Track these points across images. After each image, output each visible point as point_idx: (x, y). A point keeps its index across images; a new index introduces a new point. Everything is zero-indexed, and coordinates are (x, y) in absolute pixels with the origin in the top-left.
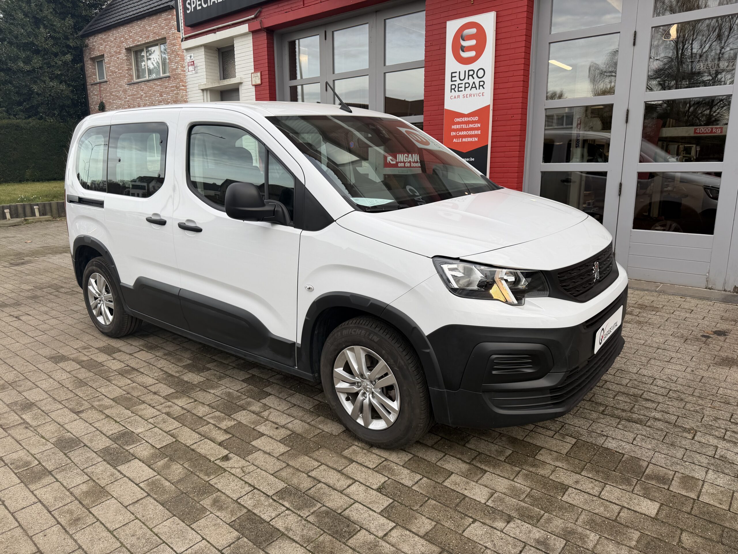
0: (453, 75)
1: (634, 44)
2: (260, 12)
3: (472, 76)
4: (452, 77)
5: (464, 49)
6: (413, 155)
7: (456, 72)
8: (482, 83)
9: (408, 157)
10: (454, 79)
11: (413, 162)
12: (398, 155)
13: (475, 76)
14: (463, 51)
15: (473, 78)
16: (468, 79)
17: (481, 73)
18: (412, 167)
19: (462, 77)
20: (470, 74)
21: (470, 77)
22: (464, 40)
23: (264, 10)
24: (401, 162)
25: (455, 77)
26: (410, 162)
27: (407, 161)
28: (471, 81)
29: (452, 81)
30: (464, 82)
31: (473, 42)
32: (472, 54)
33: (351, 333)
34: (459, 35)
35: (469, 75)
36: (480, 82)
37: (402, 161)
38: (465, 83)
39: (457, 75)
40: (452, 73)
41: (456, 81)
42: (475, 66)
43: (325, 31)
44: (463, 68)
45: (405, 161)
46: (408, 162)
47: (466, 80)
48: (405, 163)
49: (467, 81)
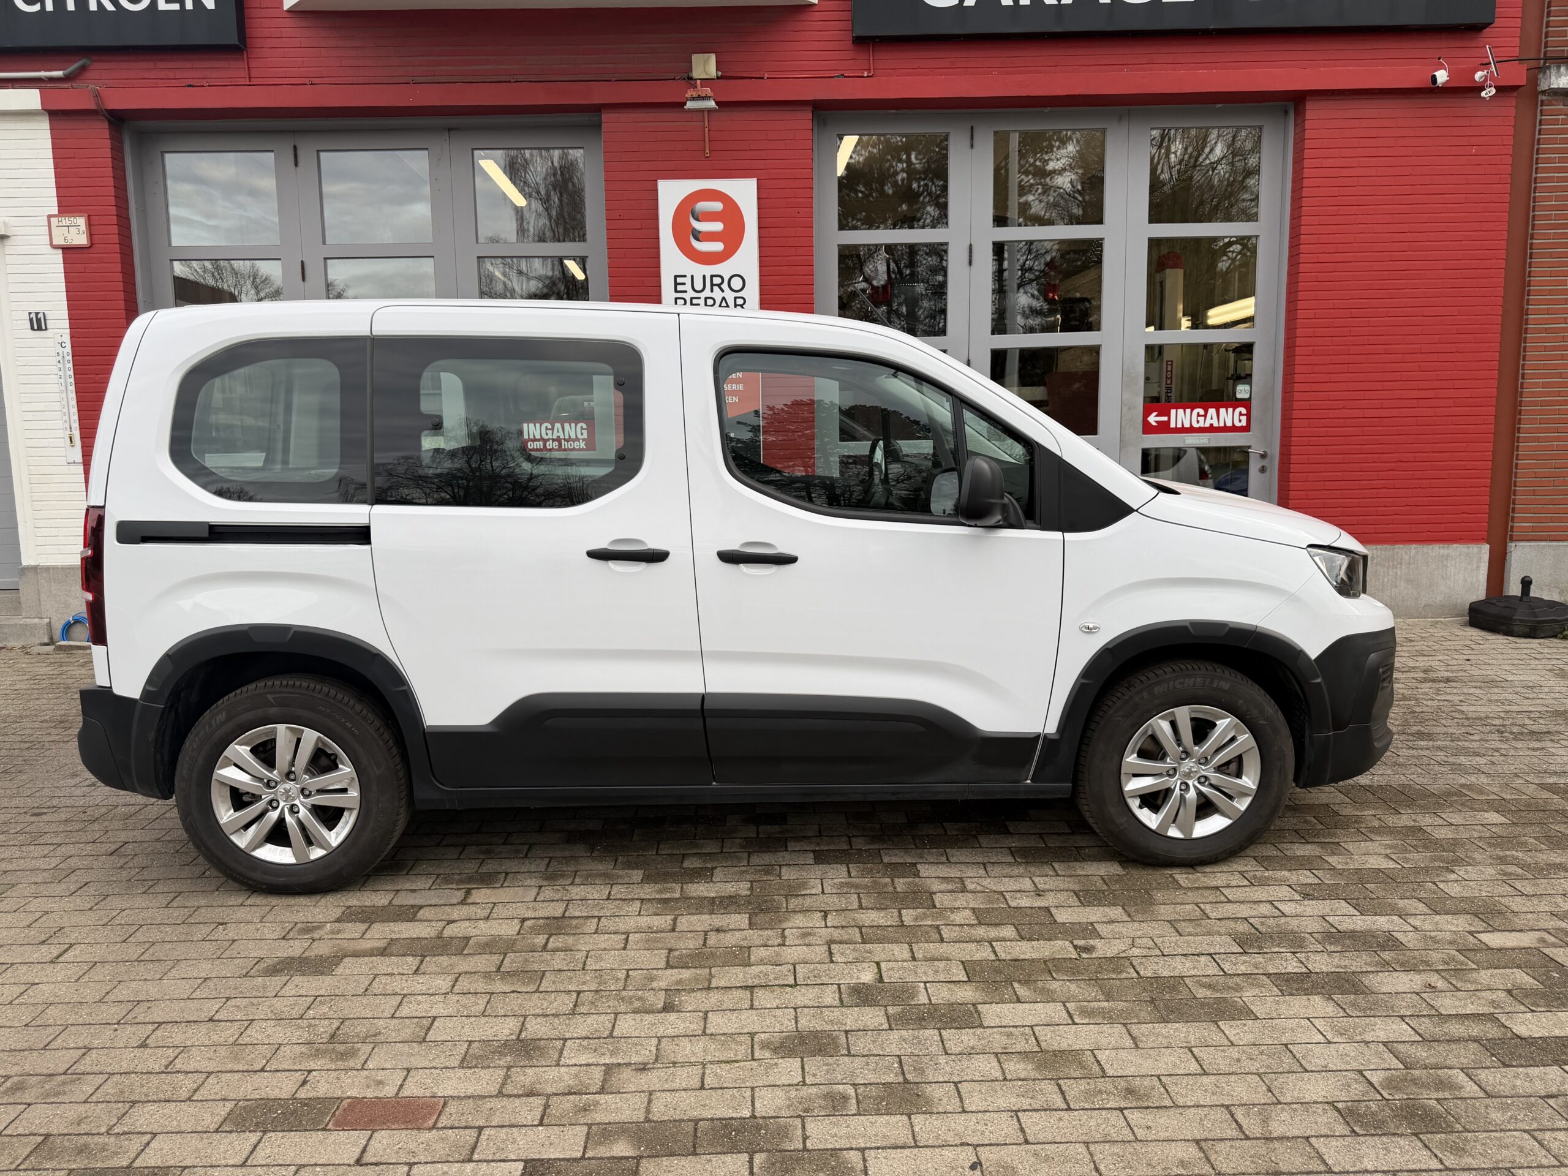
0: (679, 280)
1: (970, 263)
2: (83, 69)
3: (719, 285)
4: (676, 284)
5: (698, 236)
6: (567, 426)
7: (685, 276)
8: (740, 301)
9: (553, 429)
10: (679, 288)
11: (567, 441)
12: (525, 426)
13: (725, 286)
14: (697, 239)
15: (723, 291)
16: (712, 291)
17: (737, 283)
18: (565, 450)
19: (699, 286)
20: (716, 282)
21: (716, 288)
22: (698, 220)
23: (97, 65)
24: (535, 440)
25: (684, 284)
26: (558, 440)
27: (550, 436)
28: (717, 294)
29: (676, 291)
30: (703, 295)
31: (717, 226)
32: (718, 247)
33: (1175, 688)
34: (686, 209)
35: (712, 285)
36: (736, 298)
37: (538, 437)
38: (706, 299)
39: (688, 280)
40: (676, 277)
41: (686, 292)
42: (725, 269)
43: (295, 148)
44: (701, 271)
45: (545, 437)
46: (553, 440)
47: (707, 293)
48: (545, 441)
49: (711, 295)
